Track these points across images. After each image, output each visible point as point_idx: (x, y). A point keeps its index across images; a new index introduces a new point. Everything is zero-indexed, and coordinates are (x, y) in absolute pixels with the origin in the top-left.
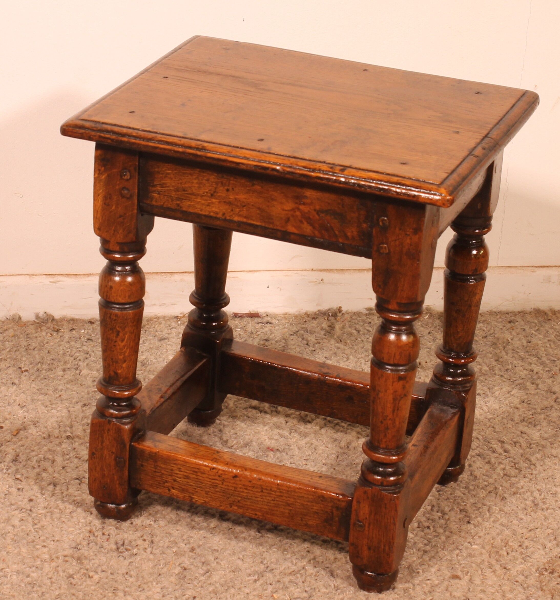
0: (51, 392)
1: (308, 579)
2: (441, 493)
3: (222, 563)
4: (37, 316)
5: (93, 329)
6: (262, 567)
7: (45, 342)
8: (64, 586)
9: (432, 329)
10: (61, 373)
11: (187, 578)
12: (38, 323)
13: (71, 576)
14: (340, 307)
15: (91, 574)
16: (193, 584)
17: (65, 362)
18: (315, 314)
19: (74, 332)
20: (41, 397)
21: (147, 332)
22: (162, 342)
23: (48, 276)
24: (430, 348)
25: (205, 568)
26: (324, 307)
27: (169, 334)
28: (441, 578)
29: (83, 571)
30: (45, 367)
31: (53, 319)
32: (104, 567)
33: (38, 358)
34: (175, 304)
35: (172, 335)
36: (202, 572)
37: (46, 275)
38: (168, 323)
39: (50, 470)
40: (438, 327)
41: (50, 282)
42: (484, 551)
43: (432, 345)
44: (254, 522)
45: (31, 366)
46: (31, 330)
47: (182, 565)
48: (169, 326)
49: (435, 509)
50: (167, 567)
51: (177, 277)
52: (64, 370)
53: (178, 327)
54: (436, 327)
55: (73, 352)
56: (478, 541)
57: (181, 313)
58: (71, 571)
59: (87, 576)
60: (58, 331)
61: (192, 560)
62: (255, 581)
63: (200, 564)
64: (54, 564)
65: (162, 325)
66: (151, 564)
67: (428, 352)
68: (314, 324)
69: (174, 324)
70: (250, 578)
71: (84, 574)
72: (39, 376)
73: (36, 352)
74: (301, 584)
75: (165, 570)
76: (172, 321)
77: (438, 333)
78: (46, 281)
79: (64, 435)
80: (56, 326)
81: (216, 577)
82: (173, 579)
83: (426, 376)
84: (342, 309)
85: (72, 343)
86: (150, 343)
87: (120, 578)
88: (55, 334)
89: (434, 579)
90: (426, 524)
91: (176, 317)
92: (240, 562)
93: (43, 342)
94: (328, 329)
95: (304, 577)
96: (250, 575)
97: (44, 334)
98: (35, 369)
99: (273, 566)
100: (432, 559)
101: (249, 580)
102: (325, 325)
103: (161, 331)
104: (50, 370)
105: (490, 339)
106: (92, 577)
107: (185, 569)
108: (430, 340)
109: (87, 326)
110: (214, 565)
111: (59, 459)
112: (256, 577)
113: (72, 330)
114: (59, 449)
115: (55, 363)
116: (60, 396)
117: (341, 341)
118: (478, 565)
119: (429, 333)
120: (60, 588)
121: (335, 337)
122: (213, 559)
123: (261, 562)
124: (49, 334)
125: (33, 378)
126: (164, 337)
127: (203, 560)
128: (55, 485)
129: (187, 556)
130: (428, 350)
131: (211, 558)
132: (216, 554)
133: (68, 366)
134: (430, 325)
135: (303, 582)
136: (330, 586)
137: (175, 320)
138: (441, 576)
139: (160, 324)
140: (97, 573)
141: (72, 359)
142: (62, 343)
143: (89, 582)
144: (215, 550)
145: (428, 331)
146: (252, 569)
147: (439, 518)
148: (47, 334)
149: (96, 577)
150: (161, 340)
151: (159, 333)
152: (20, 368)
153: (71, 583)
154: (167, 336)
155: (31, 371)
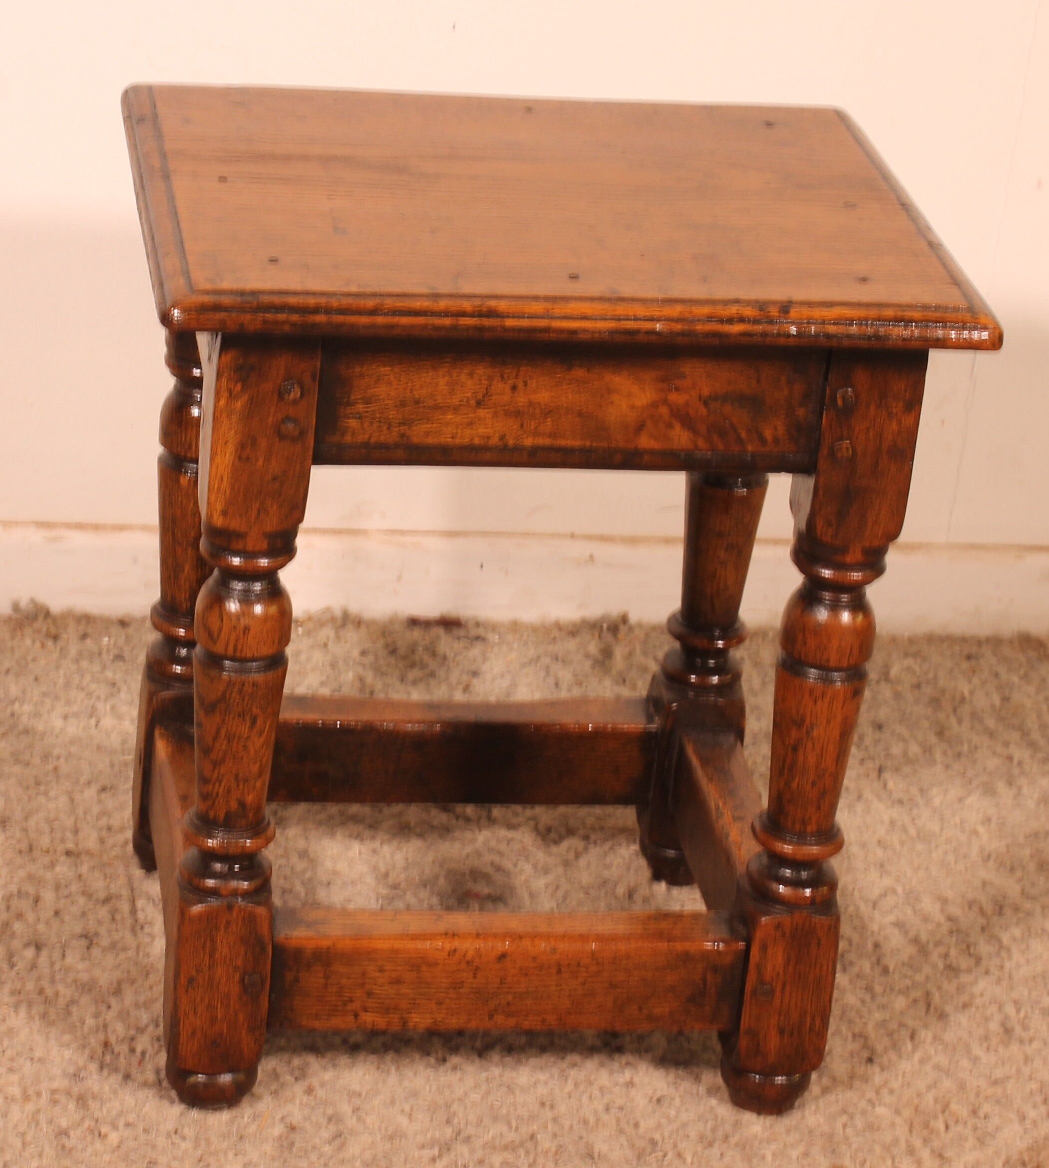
0: (38, 760)
3: (368, 1120)
4: (16, 607)
5: (127, 637)
6: (449, 1132)
7: (29, 658)
8: (49, 1151)
11: (297, 1145)
12: (18, 620)
13: (64, 1133)
14: (627, 614)
15: (104, 1130)
17: (68, 703)
18: (574, 625)
19: (88, 642)
20: (17, 769)
25: (332, 1128)
26: (594, 611)
29: (87, 1123)
31: (47, 614)
32: (131, 1118)
36: (325, 1134)
37: (36, 523)
39: (30, 917)
41: (47, 538)
42: (898, 1120)
44: (435, 1040)
47: (288, 1120)
50: (257, 1123)
52: (65, 717)
55: (85, 683)
56: (887, 1098)
58: (64, 1123)
59: (96, 1133)
60: (55, 638)
61: (307, 1111)
62: (433, 1160)
63: (323, 1121)
64: (30, 1107)
68: (571, 644)
71: (91, 1131)
73: (12, 678)
78: (37, 536)
79: (61, 848)
80: (52, 628)
81: (354, 1149)
82: (268, 1148)
84: (630, 617)
85: (85, 664)
87: (161, 1141)
88: (50, 643)
92: (404, 1121)
94: (602, 656)
96: (423, 1147)
97: (28, 642)
98: (9, 711)
99: (471, 1130)
102: (593, 648)
105: (928, 690)
106: (106, 1136)
107: (293, 1128)
109: (114, 630)
111: (48, 896)
112: (436, 1151)
113: (84, 637)
114: (49, 875)
117: (624, 681)
118: (887, 1148)
120: (40, 1155)
121: (614, 672)
122: (350, 1111)
123: (448, 1122)
124: (38, 644)
127: (330, 1111)
128: (38, 947)
129: (298, 1102)
131: (346, 1108)
132: (357, 1102)
133: (75, 708)
140: (115, 1127)
143: (98, 1145)
144: (354, 1093)
146: (429, 1136)
148: (34, 641)
149: (114, 1138)
153: (63, 1147)
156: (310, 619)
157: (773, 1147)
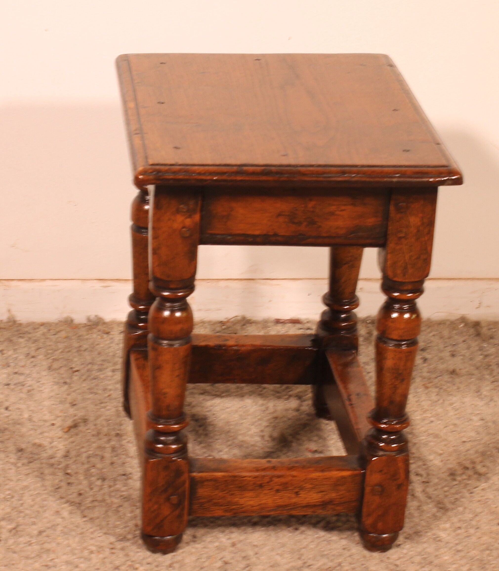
0: (100, 392)
2: (473, 495)
3: (262, 558)
4: (89, 320)
6: (300, 562)
7: (95, 344)
9: (466, 337)
10: (110, 374)
12: (89, 326)
15: (137, 566)
17: (114, 364)
20: (91, 396)
23: (100, 281)
24: (464, 356)
25: (245, 563)
26: (363, 315)
29: (128, 563)
30: (96, 367)
31: (104, 323)
33: (89, 359)
34: (220, 310)
36: (242, 566)
37: (97, 280)
38: (214, 327)
39: (99, 466)
40: (473, 336)
41: (102, 286)
43: (466, 353)
44: (293, 519)
45: (83, 366)
46: (83, 332)
47: (224, 559)
48: (215, 330)
50: (209, 561)
51: (222, 284)
52: (113, 371)
53: (223, 331)
54: (471, 336)
57: (226, 318)
58: (117, 563)
60: (108, 333)
61: (232, 555)
63: (240, 559)
64: (101, 556)
65: (207, 330)
66: (194, 558)
67: (462, 359)
69: (219, 329)
71: (130, 566)
72: (89, 376)
73: (86, 353)
75: (206, 564)
76: (216, 325)
77: (472, 341)
78: (98, 285)
79: (113, 433)
80: (106, 329)
83: (460, 383)
88: (105, 336)
90: (459, 525)
91: (222, 323)
92: (278, 558)
93: (93, 344)
94: (367, 335)
97: (95, 336)
98: (87, 369)
99: (310, 562)
100: (464, 558)
102: (363, 332)
104: (100, 370)
107: (226, 563)
108: (465, 348)
110: (254, 559)
111: (108, 454)
113: (121, 332)
114: (107, 446)
115: (104, 363)
116: (109, 396)
119: (464, 341)
122: (253, 554)
123: (299, 558)
124: (99, 337)
125: (84, 377)
127: (243, 554)
128: (104, 479)
129: (228, 550)
130: (462, 357)
131: (251, 553)
132: (256, 549)
133: (117, 367)
134: (465, 334)
137: (220, 325)
142: (112, 345)
144: (254, 545)
145: (462, 340)
146: (291, 565)
148: (97, 336)
152: (71, 368)
155: (82, 371)
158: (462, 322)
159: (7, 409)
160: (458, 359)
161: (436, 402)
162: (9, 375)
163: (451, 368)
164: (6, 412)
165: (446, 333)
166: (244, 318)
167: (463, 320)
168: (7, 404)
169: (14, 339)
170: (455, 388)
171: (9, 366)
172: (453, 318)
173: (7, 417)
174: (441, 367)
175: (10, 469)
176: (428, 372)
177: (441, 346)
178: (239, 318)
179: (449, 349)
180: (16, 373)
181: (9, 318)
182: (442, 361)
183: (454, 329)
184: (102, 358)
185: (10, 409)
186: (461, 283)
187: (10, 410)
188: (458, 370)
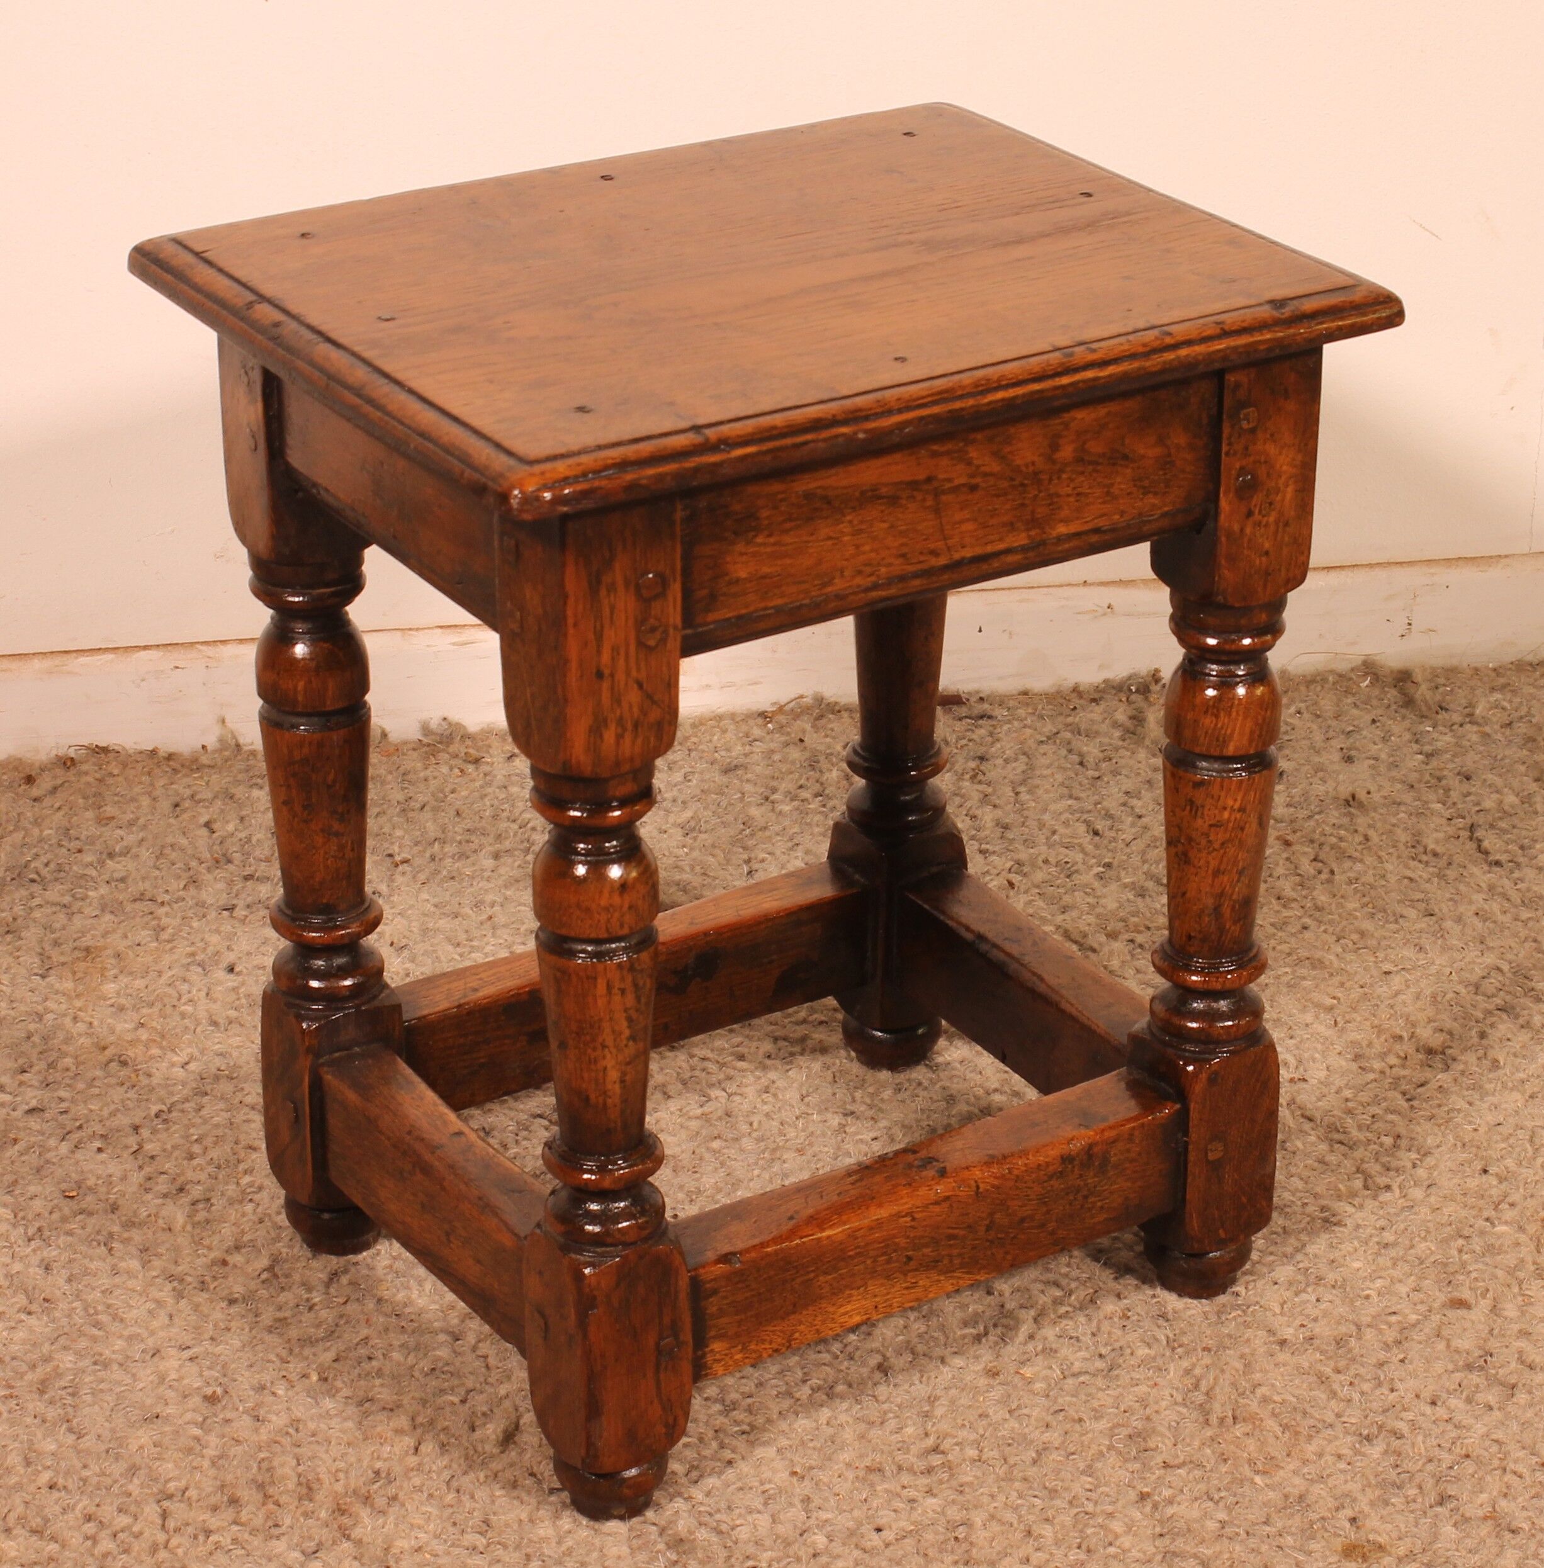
0: (467, 910)
1: (1106, 1326)
2: (1415, 1103)
4: (426, 729)
7: (447, 790)
9: (1380, 711)
10: (489, 863)
12: (429, 745)
14: (1157, 671)
16: (828, 1351)
17: (499, 837)
18: (1097, 689)
19: (517, 762)
20: (443, 923)
21: (693, 754)
22: (731, 775)
23: (448, 630)
24: (1376, 759)
26: (1118, 672)
27: (746, 755)
28: (1422, 1308)
30: (450, 849)
31: (466, 736)
33: (432, 829)
34: (757, 683)
35: (755, 758)
37: (441, 627)
38: (744, 728)
40: (1394, 707)
41: (454, 644)
42: (1523, 1238)
43: (1381, 750)
45: (416, 849)
46: (412, 762)
48: (747, 735)
49: (1404, 1143)
52: (496, 856)
53: (768, 737)
54: (1389, 706)
55: (517, 812)
56: (1509, 1214)
57: (773, 704)
60: (477, 761)
65: (729, 735)
67: (1371, 768)
68: (1095, 713)
69: (757, 732)
70: (967, 1331)
72: (437, 872)
73: (427, 814)
74: (1087, 1339)
76: (751, 722)
77: (1395, 719)
78: (444, 641)
80: (471, 751)
83: (1370, 826)
84: (1162, 674)
85: (515, 790)
86: (702, 781)
88: (470, 768)
89: (1407, 1311)
91: (763, 715)
93: (442, 791)
94: (1129, 724)
95: (1094, 1323)
97: (445, 769)
98: (428, 855)
100: (1400, 1263)
101: (964, 1337)
102: (1121, 716)
103: (728, 750)
104: (463, 856)
105: (1522, 728)
108: (1377, 739)
115: (473, 838)
116: (490, 918)
118: (1511, 1272)
119: (1374, 721)
121: (1147, 742)
123: (988, 1293)
124: (456, 771)
125: (422, 877)
126: (735, 762)
130: (1369, 763)
133: (507, 844)
134: (1375, 702)
135: (1094, 1335)
136: (1157, 1340)
137: (760, 721)
138: (1422, 1302)
139: (724, 731)
141: (515, 826)
142: (490, 790)
145: (1369, 718)
146: (972, 1310)
147: (1414, 1166)
148: (451, 769)
150: (727, 771)
151: (723, 753)
152: (390, 855)
154: (742, 760)
155: (417, 861)
156: (781, 709)
157: (1379, 1283)
158: (1366, 674)
159: (231, 970)
160: (1362, 768)
161: (1314, 877)
162: (230, 883)
163: (1345, 791)
164: (231, 976)
165: (1327, 704)
166: (819, 700)
167: (1369, 668)
168: (230, 957)
169: (239, 791)
170: (1359, 838)
171: (229, 861)
172: (1343, 666)
173: (235, 989)
174: (1319, 789)
175: (248, 1121)
176: (1288, 805)
177: (1318, 737)
178: (808, 701)
179: (1337, 743)
180: (248, 878)
181: (221, 740)
182: (1321, 774)
183: (1348, 692)
184: (468, 824)
185: (237, 969)
186: (1360, 576)
187: (238, 974)
188: (1362, 795)
